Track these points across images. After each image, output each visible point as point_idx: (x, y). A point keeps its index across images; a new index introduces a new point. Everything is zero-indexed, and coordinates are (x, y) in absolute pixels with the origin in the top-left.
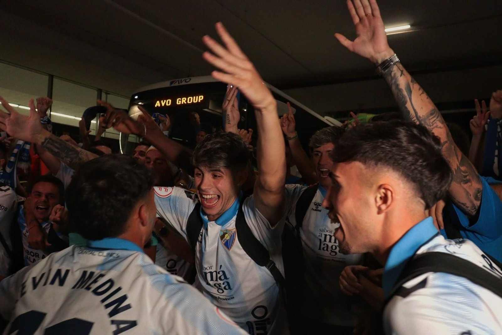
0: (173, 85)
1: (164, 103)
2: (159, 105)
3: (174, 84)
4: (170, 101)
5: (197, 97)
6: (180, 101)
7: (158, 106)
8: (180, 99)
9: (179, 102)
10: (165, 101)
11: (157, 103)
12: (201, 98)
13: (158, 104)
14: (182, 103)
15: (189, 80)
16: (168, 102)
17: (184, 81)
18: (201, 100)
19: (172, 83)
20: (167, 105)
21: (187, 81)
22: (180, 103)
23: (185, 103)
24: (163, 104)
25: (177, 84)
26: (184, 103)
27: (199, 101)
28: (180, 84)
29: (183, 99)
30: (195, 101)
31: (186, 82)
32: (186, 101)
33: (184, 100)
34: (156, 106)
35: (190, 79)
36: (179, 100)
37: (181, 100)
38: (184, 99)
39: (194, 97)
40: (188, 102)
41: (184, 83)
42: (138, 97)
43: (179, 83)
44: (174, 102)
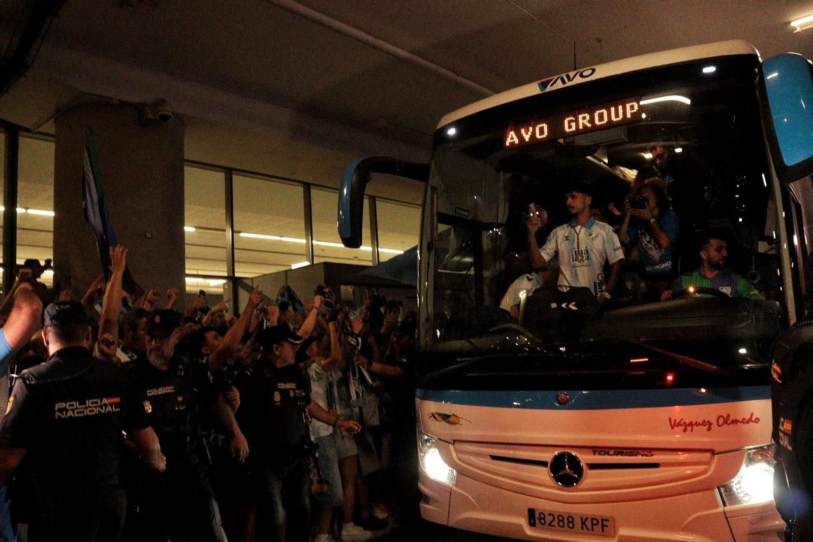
0: (549, 89)
1: (530, 133)
2: (516, 141)
3: (552, 85)
4: (545, 126)
5: (620, 107)
6: (573, 124)
7: (514, 142)
8: (572, 118)
9: (570, 127)
10: (531, 129)
11: (510, 136)
12: (632, 107)
13: (512, 138)
14: (581, 127)
15: (590, 71)
16: (542, 131)
17: (578, 75)
18: (632, 114)
19: (544, 85)
20: (538, 136)
21: (584, 74)
22: (574, 128)
23: (589, 125)
24: (527, 137)
25: (559, 85)
26: (583, 124)
27: (629, 116)
28: (569, 84)
29: (580, 117)
30: (617, 115)
31: (581, 76)
32: (592, 121)
33: (583, 120)
34: (508, 144)
35: (594, 71)
36: (570, 122)
37: (577, 122)
38: (584, 118)
39: (613, 109)
40: (597, 122)
41: (578, 80)
42: (457, 131)
43: (564, 82)
44: (557, 128)
